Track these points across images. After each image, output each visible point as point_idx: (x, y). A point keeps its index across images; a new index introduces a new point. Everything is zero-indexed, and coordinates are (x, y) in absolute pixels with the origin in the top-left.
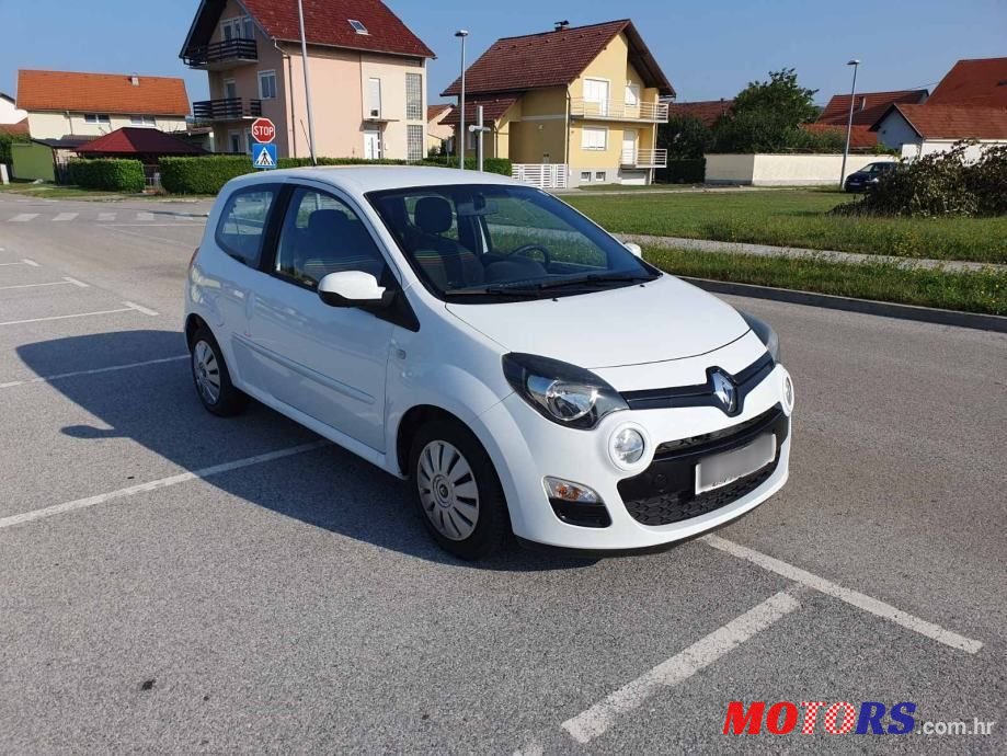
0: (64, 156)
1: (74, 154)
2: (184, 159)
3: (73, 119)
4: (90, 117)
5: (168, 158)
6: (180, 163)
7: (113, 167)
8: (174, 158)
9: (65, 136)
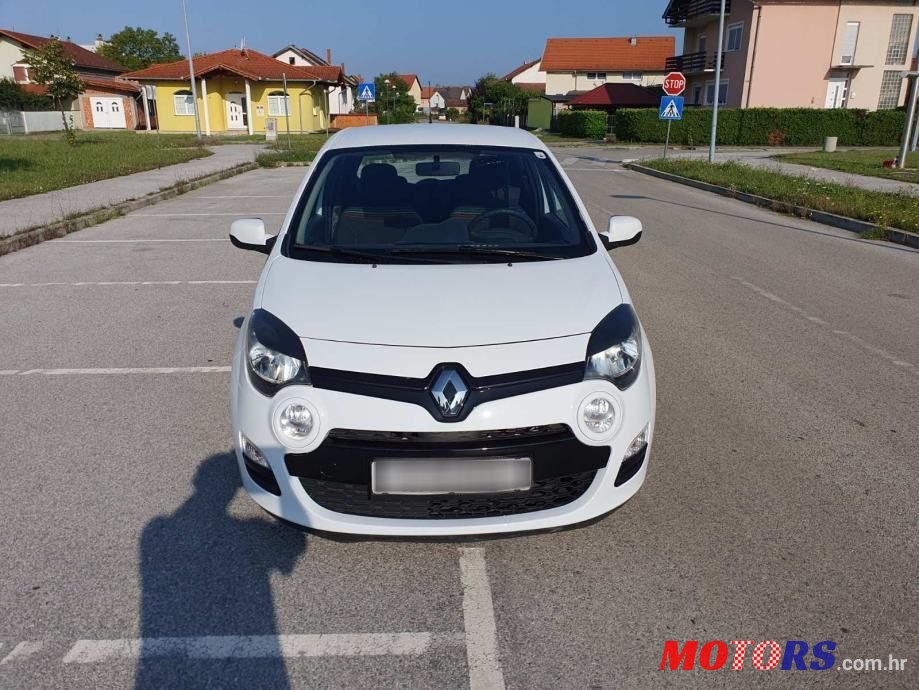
0: (560, 107)
1: (566, 107)
2: (636, 110)
3: (578, 77)
4: (591, 75)
5: (624, 110)
6: (632, 114)
7: (584, 117)
8: (629, 110)
9: (570, 92)
